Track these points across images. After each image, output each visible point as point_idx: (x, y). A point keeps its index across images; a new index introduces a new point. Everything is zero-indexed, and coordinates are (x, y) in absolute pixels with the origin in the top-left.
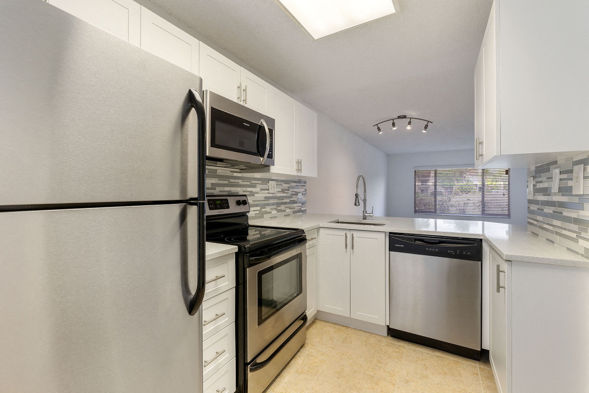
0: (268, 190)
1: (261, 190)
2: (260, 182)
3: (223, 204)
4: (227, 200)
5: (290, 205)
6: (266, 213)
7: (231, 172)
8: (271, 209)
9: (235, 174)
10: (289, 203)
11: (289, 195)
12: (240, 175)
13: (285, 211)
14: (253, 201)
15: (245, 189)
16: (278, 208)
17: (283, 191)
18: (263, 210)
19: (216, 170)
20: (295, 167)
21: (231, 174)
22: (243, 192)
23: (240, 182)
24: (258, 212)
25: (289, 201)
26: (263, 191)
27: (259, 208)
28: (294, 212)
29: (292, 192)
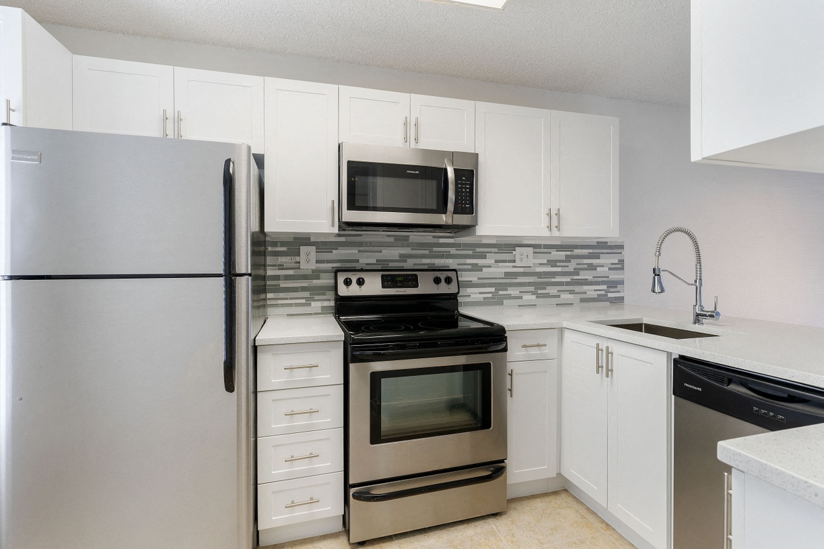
0: (514, 261)
1: (497, 261)
2: (496, 250)
3: (409, 281)
4: (416, 276)
5: (571, 288)
6: (510, 297)
7: (434, 237)
8: (520, 292)
9: (442, 241)
10: (568, 284)
11: (571, 269)
12: (451, 241)
13: (559, 296)
14: (479, 279)
15: (462, 261)
16: (539, 292)
17: (552, 263)
18: (501, 293)
19: (408, 236)
20: (544, 221)
21: (435, 240)
22: (459, 264)
23: (453, 251)
24: (490, 295)
25: (569, 280)
26: (501, 264)
27: (493, 290)
28: (582, 300)
29: (577, 264)
